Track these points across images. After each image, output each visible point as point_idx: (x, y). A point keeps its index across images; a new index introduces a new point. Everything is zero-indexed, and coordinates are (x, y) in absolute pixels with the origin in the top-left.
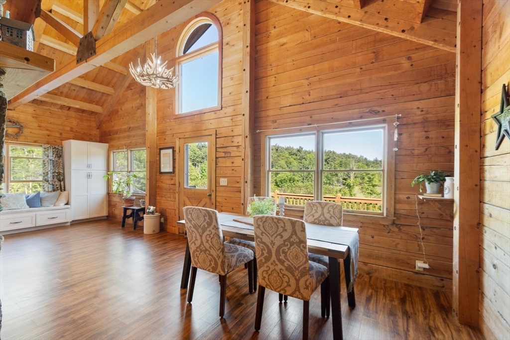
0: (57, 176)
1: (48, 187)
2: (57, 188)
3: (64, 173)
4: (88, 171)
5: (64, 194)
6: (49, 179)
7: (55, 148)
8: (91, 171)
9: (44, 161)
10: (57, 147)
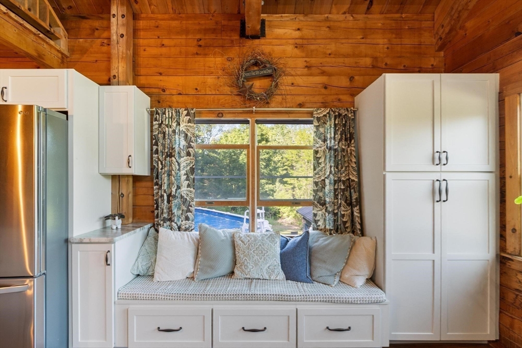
0: (343, 190)
1: (325, 220)
2: (345, 223)
3: (360, 184)
4: (436, 176)
5: (364, 244)
6: (328, 200)
7: (340, 115)
8: (444, 176)
9: (316, 152)
10: (343, 112)
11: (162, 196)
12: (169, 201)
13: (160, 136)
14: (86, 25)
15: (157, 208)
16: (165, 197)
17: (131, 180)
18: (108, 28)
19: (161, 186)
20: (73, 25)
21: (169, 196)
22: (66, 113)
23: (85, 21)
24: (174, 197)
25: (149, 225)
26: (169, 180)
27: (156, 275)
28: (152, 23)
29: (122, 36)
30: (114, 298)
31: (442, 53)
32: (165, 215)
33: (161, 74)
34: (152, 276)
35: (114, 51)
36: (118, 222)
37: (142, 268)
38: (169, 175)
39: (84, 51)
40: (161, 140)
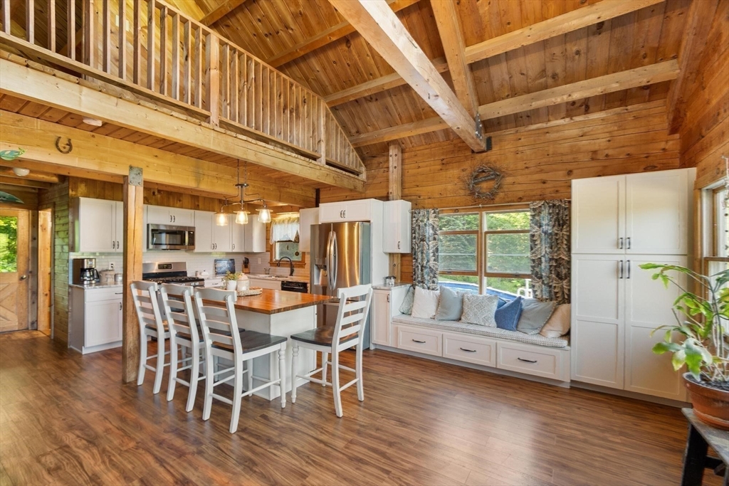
0: (555, 266)
1: (542, 291)
2: (556, 293)
3: (569, 262)
4: (619, 258)
5: (564, 307)
6: (544, 274)
7: (554, 205)
9: (533, 236)
10: (557, 203)
11: (418, 266)
12: (422, 270)
13: (417, 228)
14: (375, 161)
15: (415, 275)
16: (420, 267)
17: (400, 255)
18: (388, 161)
19: (417, 260)
20: (369, 162)
21: (422, 266)
22: (369, 221)
23: (375, 159)
24: (426, 267)
25: (410, 285)
26: (422, 256)
27: (413, 314)
28: (413, 153)
29: (395, 167)
30: (391, 320)
31: (677, 136)
32: (419, 279)
33: (418, 186)
34: (410, 315)
35: (391, 177)
36: (393, 280)
37: (405, 309)
38: (422, 253)
39: (374, 177)
40: (417, 230)
